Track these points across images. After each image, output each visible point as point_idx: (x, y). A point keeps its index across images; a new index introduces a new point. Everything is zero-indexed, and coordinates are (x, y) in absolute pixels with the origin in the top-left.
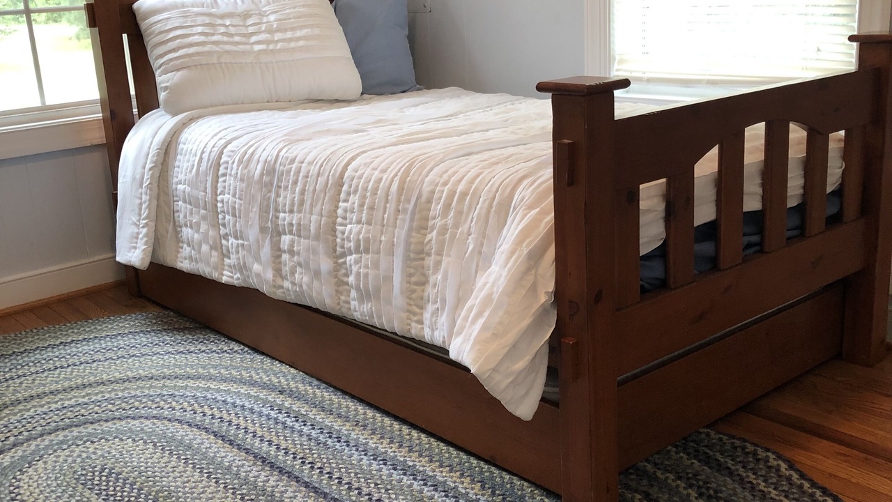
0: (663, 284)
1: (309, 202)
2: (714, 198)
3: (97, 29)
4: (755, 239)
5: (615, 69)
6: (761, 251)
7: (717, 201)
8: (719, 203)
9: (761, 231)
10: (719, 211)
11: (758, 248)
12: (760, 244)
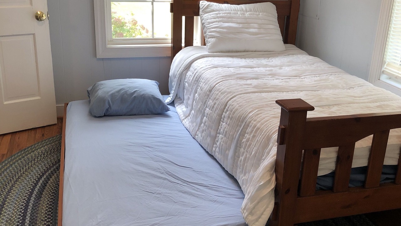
0: (331, 189)
1: (215, 108)
2: (368, 156)
3: (173, 13)
4: (392, 176)
5: (384, 67)
6: (394, 183)
7: (369, 158)
8: (369, 159)
9: (395, 174)
10: (369, 163)
11: (393, 181)
12: (394, 179)
